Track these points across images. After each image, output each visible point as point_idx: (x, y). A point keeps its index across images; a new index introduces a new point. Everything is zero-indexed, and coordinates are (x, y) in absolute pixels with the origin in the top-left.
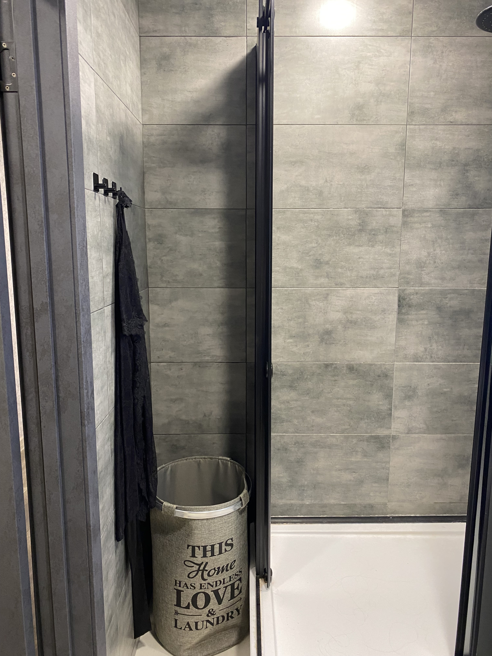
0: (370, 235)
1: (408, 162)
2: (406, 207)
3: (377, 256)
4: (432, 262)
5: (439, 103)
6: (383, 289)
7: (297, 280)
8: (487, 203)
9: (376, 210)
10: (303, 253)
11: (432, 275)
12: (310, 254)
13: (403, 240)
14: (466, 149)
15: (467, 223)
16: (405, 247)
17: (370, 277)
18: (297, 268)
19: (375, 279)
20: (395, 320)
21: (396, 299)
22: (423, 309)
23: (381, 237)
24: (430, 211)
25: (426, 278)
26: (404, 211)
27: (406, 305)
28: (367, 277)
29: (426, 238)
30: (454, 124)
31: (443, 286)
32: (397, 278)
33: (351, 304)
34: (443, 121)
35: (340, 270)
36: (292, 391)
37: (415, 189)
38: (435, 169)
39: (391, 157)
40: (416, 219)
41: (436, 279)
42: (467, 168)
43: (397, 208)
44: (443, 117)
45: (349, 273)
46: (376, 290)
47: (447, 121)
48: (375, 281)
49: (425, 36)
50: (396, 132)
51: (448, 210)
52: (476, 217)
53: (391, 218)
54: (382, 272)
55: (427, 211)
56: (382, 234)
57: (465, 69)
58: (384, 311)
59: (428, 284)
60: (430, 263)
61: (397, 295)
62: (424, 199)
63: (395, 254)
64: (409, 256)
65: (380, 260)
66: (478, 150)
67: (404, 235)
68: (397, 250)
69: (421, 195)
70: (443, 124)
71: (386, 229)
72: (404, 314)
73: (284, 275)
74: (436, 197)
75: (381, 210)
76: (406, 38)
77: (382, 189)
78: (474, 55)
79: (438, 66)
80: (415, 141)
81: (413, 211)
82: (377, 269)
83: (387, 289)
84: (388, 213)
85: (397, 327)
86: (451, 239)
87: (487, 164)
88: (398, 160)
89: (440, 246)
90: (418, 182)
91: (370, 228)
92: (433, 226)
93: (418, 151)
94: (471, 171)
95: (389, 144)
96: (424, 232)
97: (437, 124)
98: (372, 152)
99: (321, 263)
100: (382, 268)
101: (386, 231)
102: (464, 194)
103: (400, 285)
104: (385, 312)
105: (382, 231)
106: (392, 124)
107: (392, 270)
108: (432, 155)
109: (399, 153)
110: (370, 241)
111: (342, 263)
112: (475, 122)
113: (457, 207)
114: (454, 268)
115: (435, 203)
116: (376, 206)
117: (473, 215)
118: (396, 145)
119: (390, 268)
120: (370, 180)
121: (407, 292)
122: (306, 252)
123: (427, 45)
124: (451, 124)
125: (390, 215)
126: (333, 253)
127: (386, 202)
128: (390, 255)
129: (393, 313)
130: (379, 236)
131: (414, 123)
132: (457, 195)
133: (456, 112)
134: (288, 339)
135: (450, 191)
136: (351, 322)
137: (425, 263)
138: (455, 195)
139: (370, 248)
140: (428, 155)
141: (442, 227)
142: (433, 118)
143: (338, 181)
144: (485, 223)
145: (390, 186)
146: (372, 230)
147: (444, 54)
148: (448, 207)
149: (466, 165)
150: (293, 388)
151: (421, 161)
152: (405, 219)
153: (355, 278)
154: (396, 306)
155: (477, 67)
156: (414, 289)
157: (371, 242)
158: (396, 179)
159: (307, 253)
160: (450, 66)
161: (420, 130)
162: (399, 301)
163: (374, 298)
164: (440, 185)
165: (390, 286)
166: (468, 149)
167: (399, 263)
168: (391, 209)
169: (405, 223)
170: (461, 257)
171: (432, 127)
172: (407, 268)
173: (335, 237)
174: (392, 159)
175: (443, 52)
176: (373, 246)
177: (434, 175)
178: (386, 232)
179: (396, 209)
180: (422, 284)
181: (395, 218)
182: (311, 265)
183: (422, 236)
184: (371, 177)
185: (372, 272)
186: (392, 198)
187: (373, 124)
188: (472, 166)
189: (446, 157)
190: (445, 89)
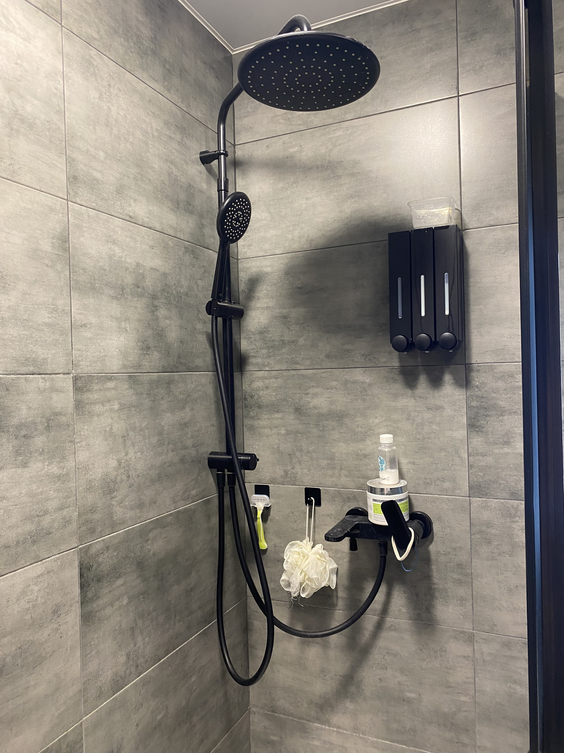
0: (16, 438)
1: (75, 278)
2: (79, 371)
3: (34, 487)
4: (125, 478)
5: (113, 176)
6: (51, 561)
8: (181, 363)
9: (26, 378)
11: (127, 503)
13: (79, 442)
14: (152, 269)
15: (163, 398)
16: (82, 456)
17: (25, 541)
19: (34, 542)
20: (78, 622)
21: (76, 572)
22: (119, 577)
23: (39, 441)
24: (116, 379)
25: (119, 512)
26: (76, 379)
27: (93, 580)
28: (18, 542)
29: (113, 431)
30: (134, 221)
31: (142, 519)
32: (74, 526)
34: (120, 211)
37: (89, 335)
38: (117, 299)
39: (47, 262)
40: (96, 396)
41: (132, 509)
42: (156, 303)
43: (64, 374)
44: (119, 203)
46: (38, 568)
47: (126, 212)
50: (52, 210)
51: (139, 376)
52: (172, 388)
53: (55, 396)
54: (47, 521)
55: (110, 379)
56: (42, 434)
57: (140, 132)
58: (57, 611)
59: (123, 522)
60: (122, 481)
61: (77, 563)
62: (105, 356)
63: (67, 475)
64: (91, 473)
65: (41, 493)
66: (165, 275)
67: (80, 431)
68: (70, 464)
69: (100, 346)
70: (121, 216)
71: (48, 420)
72: (92, 600)
74: (121, 353)
75: (36, 378)
76: (54, 23)
77: (33, 330)
79: (106, 107)
80: (83, 236)
81: (90, 378)
82: (38, 516)
83: (58, 558)
84: (48, 384)
85: (83, 635)
86: (147, 429)
87: (177, 299)
88: (59, 269)
89: (133, 445)
90: (94, 320)
91: (15, 421)
92: (122, 408)
93: (90, 258)
94: (161, 310)
95: (39, 232)
96: (110, 421)
97: (113, 214)
100: (46, 512)
101: (48, 426)
102: (156, 346)
103: (81, 540)
104: (59, 612)
105: (40, 427)
106: (43, 190)
107: (65, 512)
108: (110, 271)
109: (59, 255)
110: (18, 453)
112: (158, 226)
113: (150, 371)
114: (153, 481)
115: (121, 363)
116: (24, 369)
117: (169, 383)
118: (53, 238)
119: (61, 508)
120: (9, 307)
121: (93, 551)
123: (87, 58)
124: (131, 220)
125: (54, 389)
127: (43, 359)
128: (59, 477)
129: (73, 608)
130: (36, 439)
131: (78, 201)
132: (148, 348)
133: (135, 200)
135: (139, 341)
137: (115, 482)
138: (146, 348)
139: (20, 471)
140: (104, 270)
141: (133, 409)
142: (106, 200)
144: (182, 396)
145: (49, 325)
146: (19, 427)
147: (112, 90)
148: (139, 371)
149: (154, 297)
151: (95, 280)
152: (79, 396)
154: (77, 590)
155: (153, 135)
156: (103, 540)
157: (20, 454)
158: (56, 311)
160: (121, 115)
161: (89, 216)
162: (81, 575)
163: (36, 588)
164: (126, 330)
165: (63, 547)
166: (154, 269)
167: (75, 492)
168: (54, 376)
169: (79, 405)
170: (160, 458)
171: (107, 218)
172: (89, 500)
174: (47, 266)
175: (110, 86)
176: (25, 465)
177: (115, 309)
178: (48, 428)
179: (61, 375)
180: (114, 526)
181: (62, 395)
183: (108, 429)
184: (10, 300)
185: (29, 527)
186: (53, 351)
188: (161, 301)
189: (129, 279)
190: (118, 155)
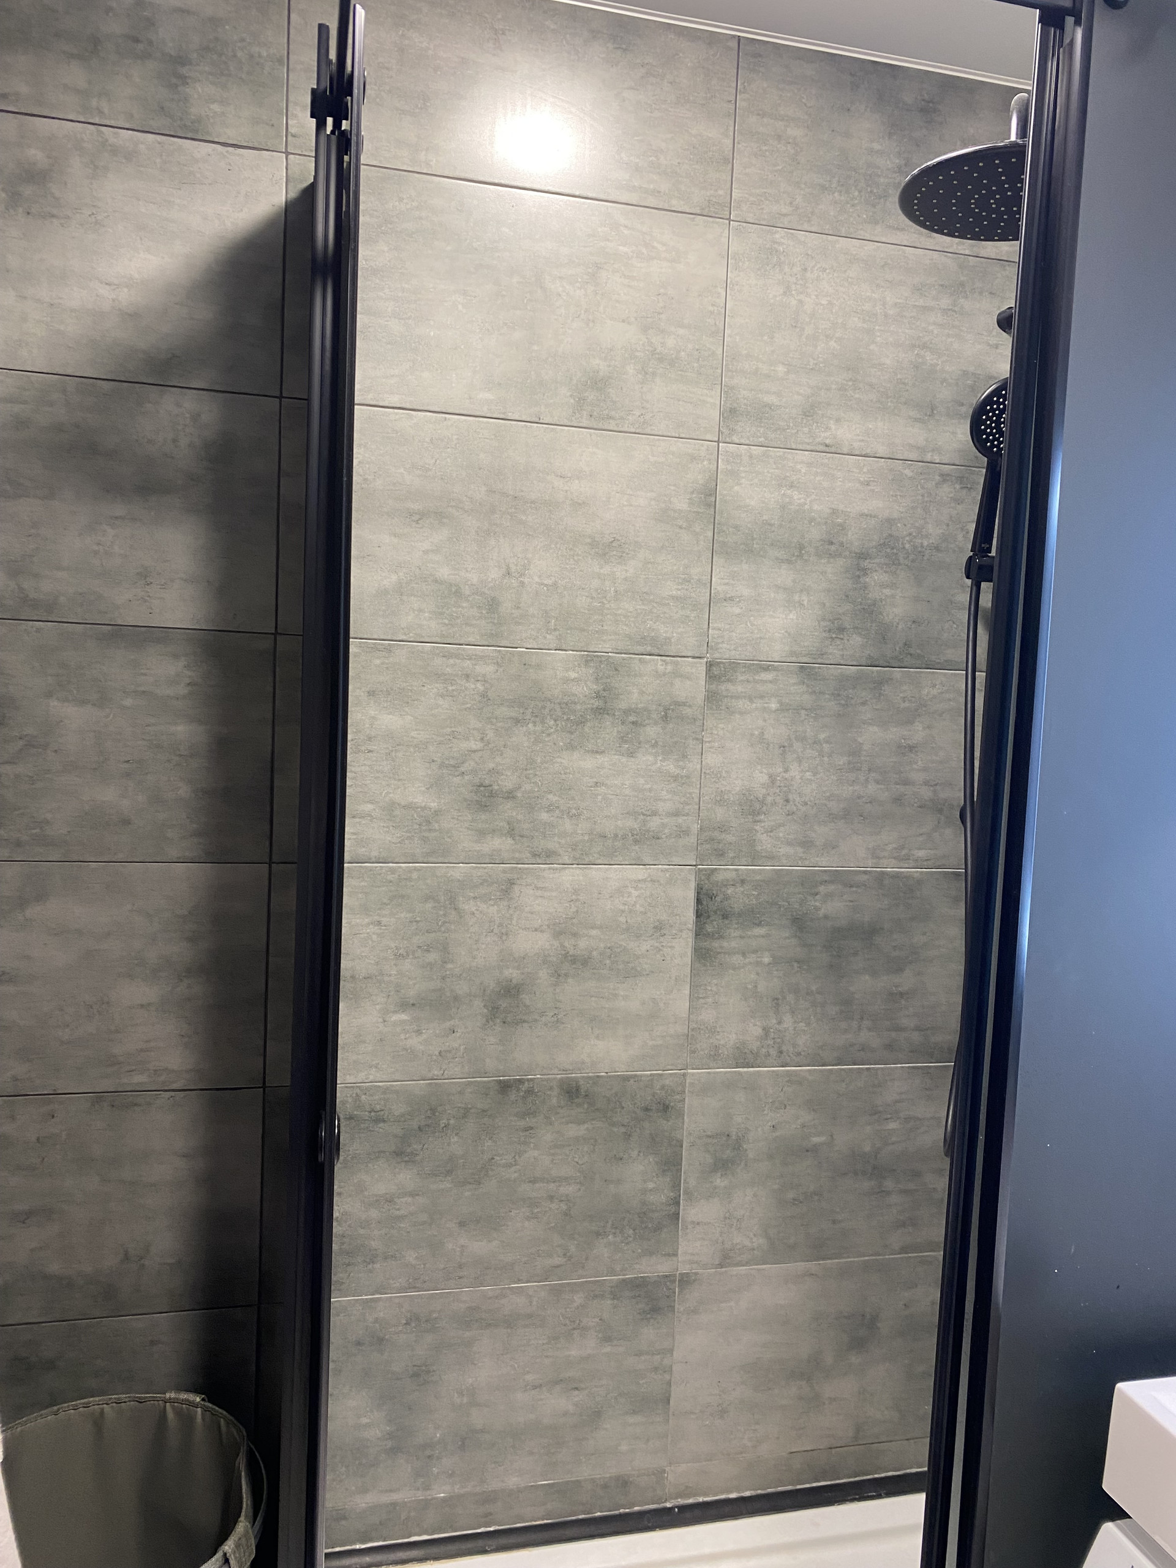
0: (623, 723)
1: (721, 539)
2: (717, 655)
3: (642, 781)
4: (780, 800)
5: (798, 394)
6: (658, 869)
7: (425, 840)
8: (911, 655)
9: (640, 659)
10: (442, 766)
11: (781, 835)
12: (462, 769)
13: (709, 742)
14: (862, 515)
15: (864, 704)
16: (712, 759)
17: (624, 837)
18: (424, 808)
19: (636, 842)
20: (689, 954)
21: (691, 895)
22: (759, 924)
23: (651, 731)
24: (775, 669)
25: (765, 842)
26: (710, 665)
27: (715, 912)
28: (616, 836)
29: (766, 736)
30: (833, 450)
31: (807, 863)
32: (692, 840)
33: (574, 909)
34: (806, 440)
35: (544, 816)
36: (403, 1164)
37: (737, 611)
38: (789, 562)
39: (680, 522)
40: (740, 689)
41: (789, 843)
42: (866, 564)
43: (694, 657)
44: (806, 430)
45: (568, 825)
46: (640, 872)
47: (818, 440)
48: (637, 847)
49: (762, 222)
50: (693, 458)
51: (819, 668)
52: (887, 689)
53: (677, 682)
54: (654, 823)
55: (766, 669)
56: (656, 723)
57: (859, 318)
58: (661, 929)
59: (771, 857)
60: (774, 803)
61: (693, 885)
62: (761, 638)
63: (688, 777)
64: (724, 783)
65: (650, 790)
66: (890, 521)
67: (711, 729)
68: (693, 765)
69: (752, 625)
70: (808, 447)
71: (666, 710)
72: (710, 936)
73: (388, 827)
74: (789, 634)
75: (653, 660)
76: (717, 223)
77: (655, 605)
78: (878, 286)
79: (794, 302)
80: (739, 484)
81: (734, 666)
82: (644, 815)
83: (667, 870)
84: (669, 668)
85: (694, 973)
86: (827, 742)
87: (911, 557)
88: (698, 530)
89: (800, 760)
90: (746, 592)
91: (623, 705)
92: (783, 708)
93: (747, 511)
94: (875, 574)
95: (672, 488)
96: (760, 722)
97: (794, 447)
98: (631, 505)
99: (492, 795)
100: (655, 813)
101: (666, 716)
102: (857, 628)
103: (701, 858)
104: (663, 932)
105: (654, 716)
106: (683, 436)
107: (680, 820)
108: (781, 526)
109: (698, 513)
110: (623, 739)
111: (550, 796)
112: (882, 450)
113: (842, 662)
114: (833, 817)
115: (787, 648)
116: (640, 649)
117: (879, 683)
118: (692, 493)
119: (676, 814)
120: (626, 579)
121: (719, 877)
122: (452, 762)
123: (767, 246)
124: (827, 449)
125: (676, 674)
126: (526, 770)
127: (666, 638)
128: (676, 778)
129: (684, 935)
130: (648, 729)
131: (735, 439)
132: (841, 630)
133: (838, 420)
134: (395, 1012)
135: (824, 620)
136: (574, 960)
137: (763, 802)
138: (836, 630)
139: (624, 760)
140: (770, 525)
141: (803, 712)
142: (784, 430)
143: (540, 577)
144: (907, 704)
145: (675, 598)
146: (627, 712)
147: (808, 275)
148: (819, 661)
149: (862, 556)
150: (407, 1159)
151: (753, 539)
152: (713, 687)
153: (586, 838)
154: (690, 915)
155: (886, 316)
156: (736, 870)
157: (626, 742)
158: (689, 581)
159: (454, 767)
160: (823, 305)
161: (751, 457)
162: (699, 901)
163: (635, 893)
164: (801, 604)
165: (676, 860)
166: (867, 515)
167: (697, 800)
168: (679, 659)
169: (712, 698)
170: (851, 788)
171: (781, 454)
172: (719, 815)
173: (530, 725)
174: (681, 527)
175: (805, 270)
176: (631, 754)
177: (785, 576)
178: (665, 718)
179: (690, 659)
180: (755, 858)
181: (688, 682)
182: (465, 800)
183: (756, 733)
184: (626, 571)
185: (631, 823)
186: (680, 630)
187: (633, 430)
188: (877, 560)
189: (815, 534)
190: (812, 362)
